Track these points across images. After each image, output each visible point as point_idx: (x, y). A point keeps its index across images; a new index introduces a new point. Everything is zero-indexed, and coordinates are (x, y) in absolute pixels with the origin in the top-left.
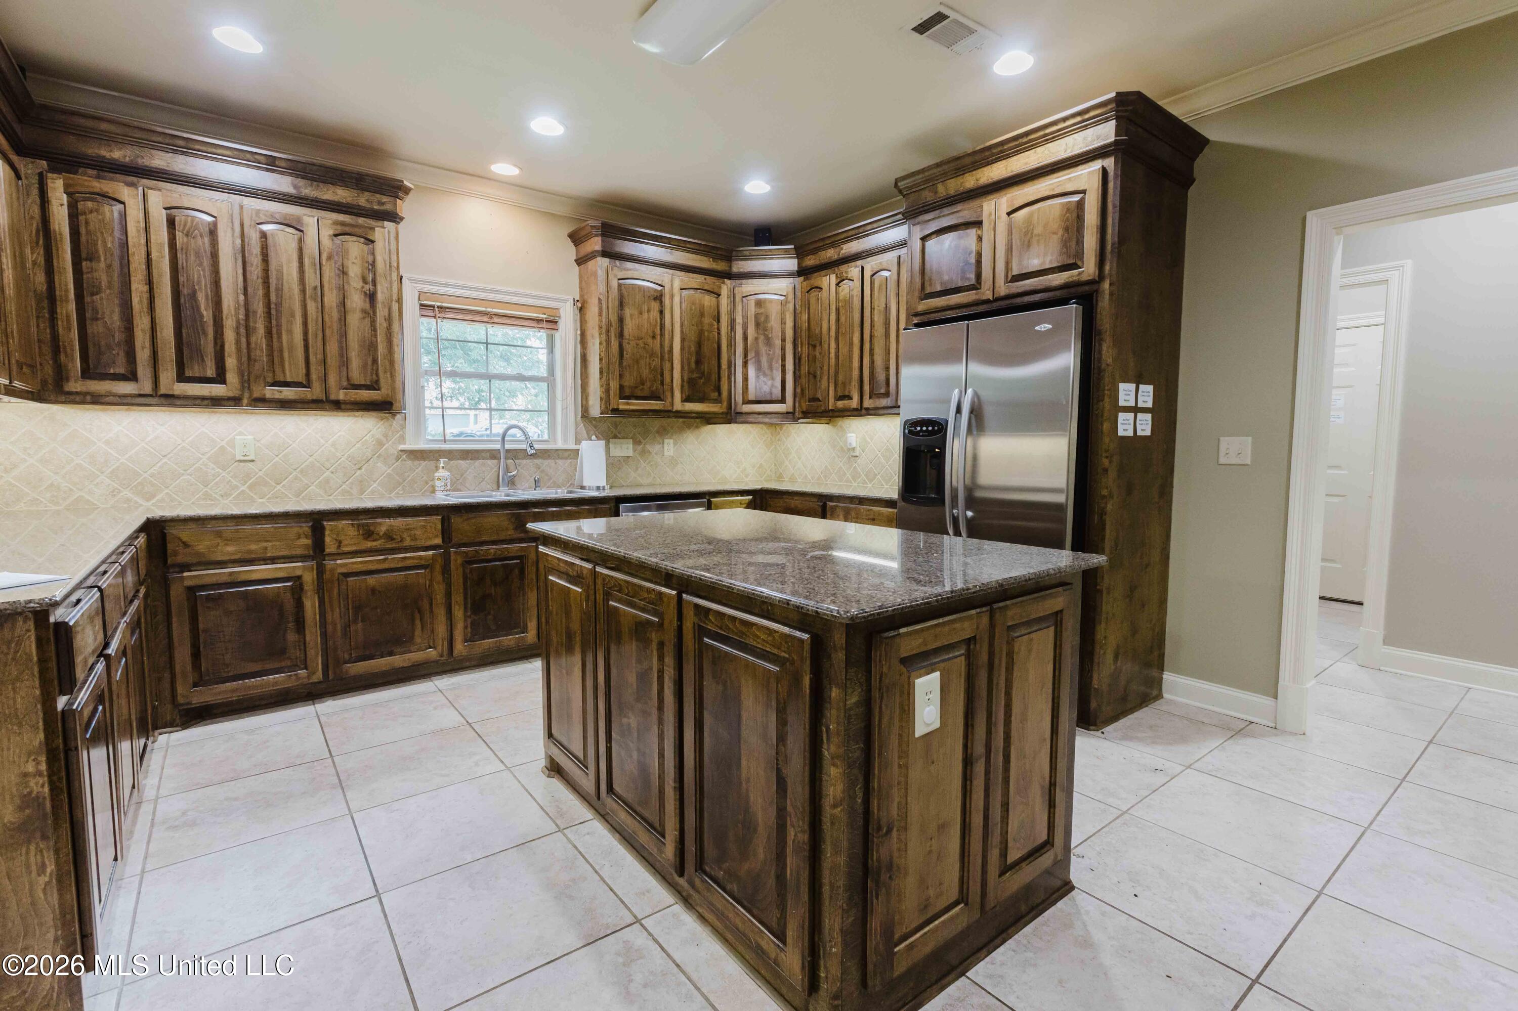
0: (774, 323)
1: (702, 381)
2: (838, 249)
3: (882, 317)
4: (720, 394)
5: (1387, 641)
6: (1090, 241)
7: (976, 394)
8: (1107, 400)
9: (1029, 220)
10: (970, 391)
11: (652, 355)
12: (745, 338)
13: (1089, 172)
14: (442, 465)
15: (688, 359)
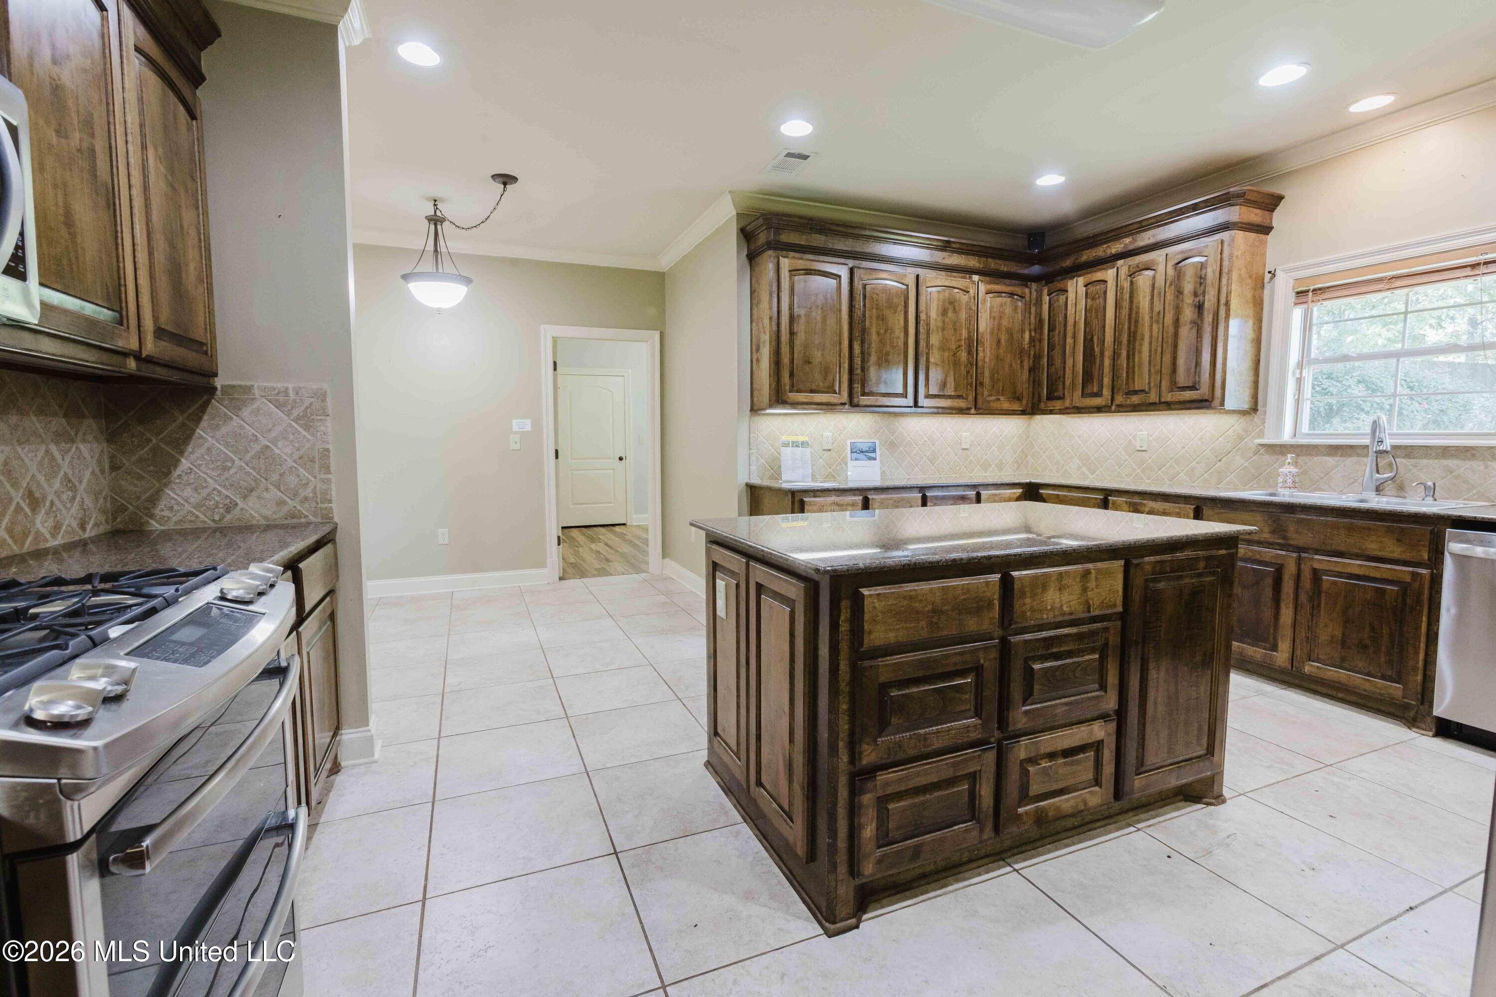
14: (1289, 460)
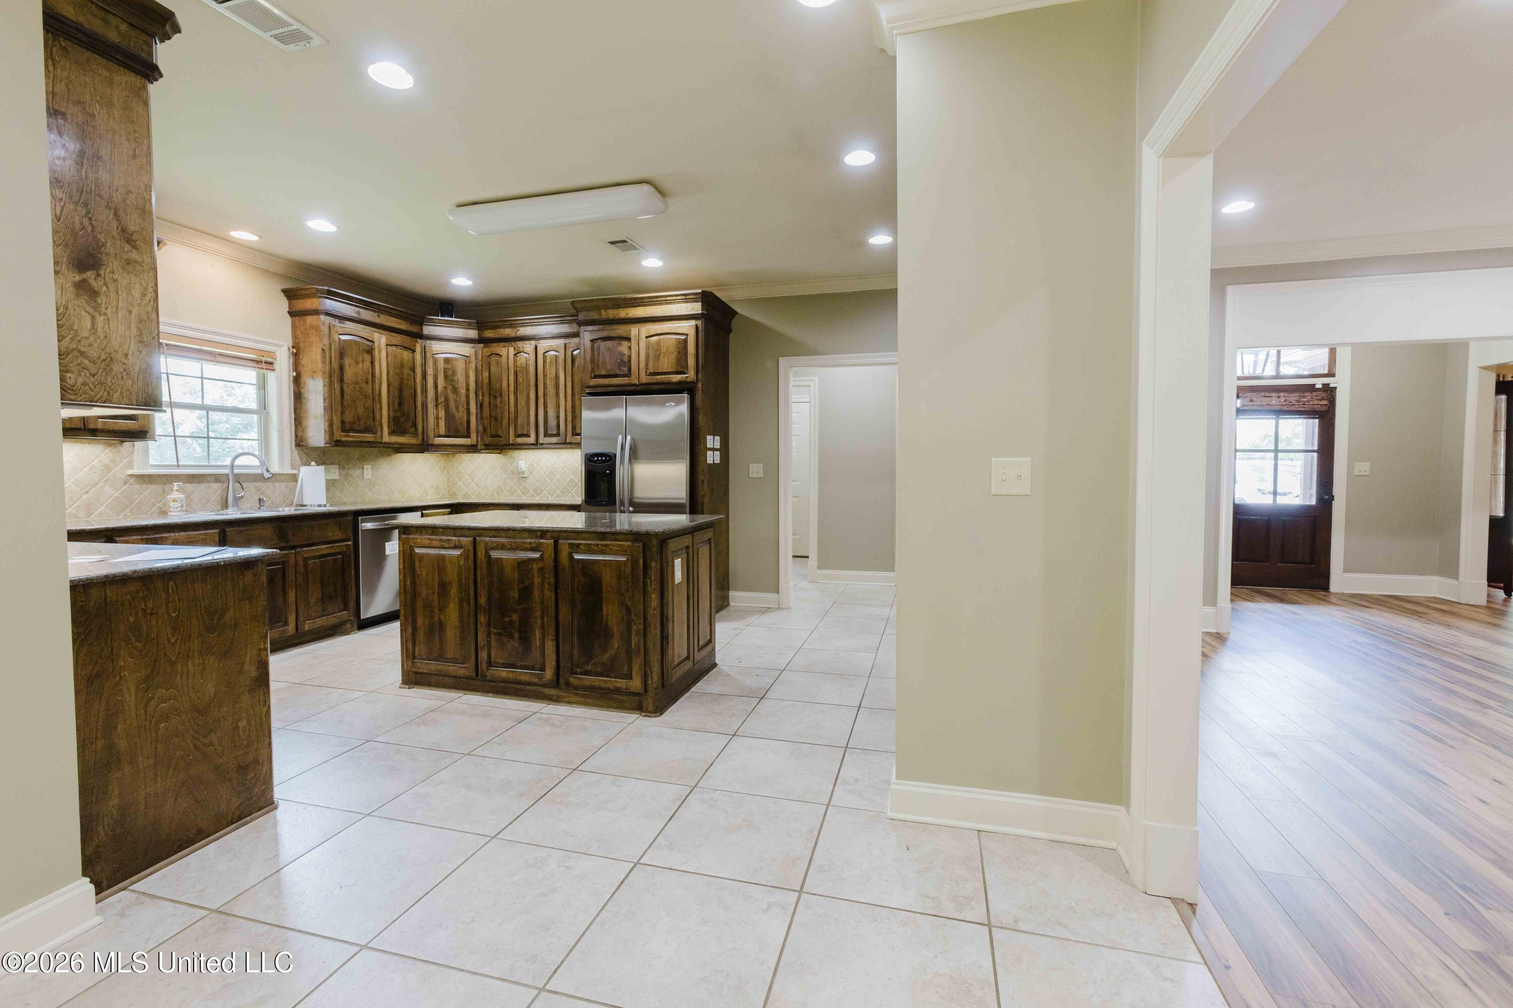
0: (460, 377)
1: (403, 419)
2: (515, 330)
3: (553, 382)
4: (416, 429)
5: (818, 568)
6: (691, 361)
7: (632, 438)
8: (702, 444)
9: (659, 342)
10: (629, 437)
11: (366, 397)
12: (436, 387)
13: (690, 326)
14: (175, 488)
15: (393, 402)
